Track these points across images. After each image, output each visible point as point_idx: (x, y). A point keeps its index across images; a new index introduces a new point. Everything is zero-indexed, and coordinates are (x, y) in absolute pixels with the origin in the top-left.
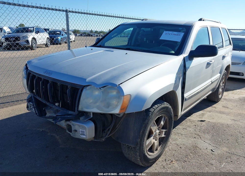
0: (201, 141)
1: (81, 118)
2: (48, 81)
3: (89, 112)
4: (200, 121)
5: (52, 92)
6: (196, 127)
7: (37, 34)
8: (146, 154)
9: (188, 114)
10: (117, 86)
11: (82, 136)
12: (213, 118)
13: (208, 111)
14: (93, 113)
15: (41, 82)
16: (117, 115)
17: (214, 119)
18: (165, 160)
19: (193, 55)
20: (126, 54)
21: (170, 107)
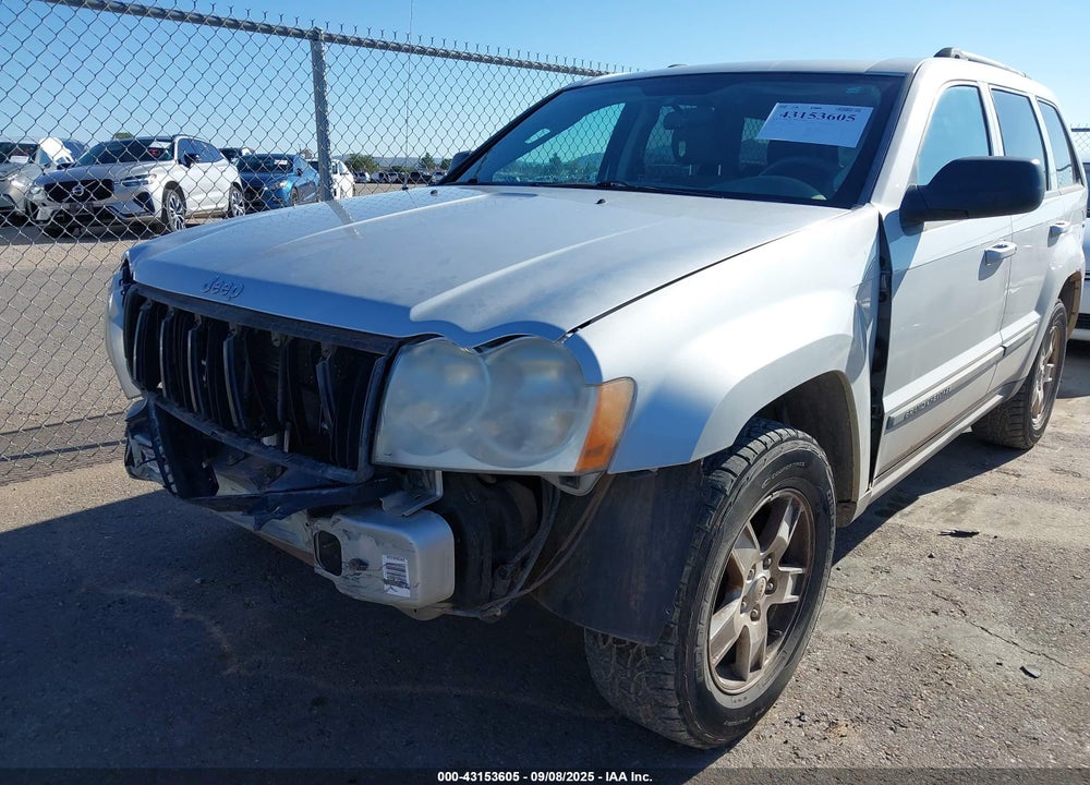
0: (968, 626)
1: (388, 503)
2: (226, 325)
3: (428, 471)
4: (951, 534)
5: (246, 387)
6: (937, 561)
7: (188, 166)
8: (711, 686)
9: (889, 505)
10: (564, 336)
11: (391, 592)
12: (1014, 523)
13: (984, 491)
14: (443, 472)
15: (190, 332)
16: (566, 489)
17: (1018, 523)
18: (799, 718)
19: (921, 207)
20: (600, 202)
21: (821, 454)
